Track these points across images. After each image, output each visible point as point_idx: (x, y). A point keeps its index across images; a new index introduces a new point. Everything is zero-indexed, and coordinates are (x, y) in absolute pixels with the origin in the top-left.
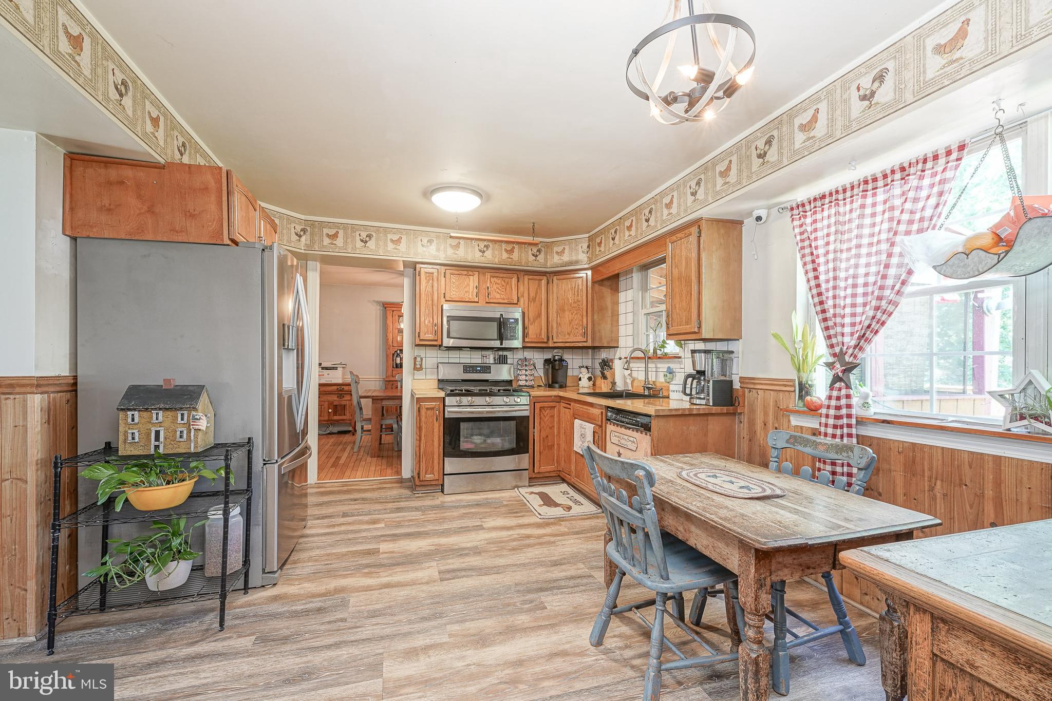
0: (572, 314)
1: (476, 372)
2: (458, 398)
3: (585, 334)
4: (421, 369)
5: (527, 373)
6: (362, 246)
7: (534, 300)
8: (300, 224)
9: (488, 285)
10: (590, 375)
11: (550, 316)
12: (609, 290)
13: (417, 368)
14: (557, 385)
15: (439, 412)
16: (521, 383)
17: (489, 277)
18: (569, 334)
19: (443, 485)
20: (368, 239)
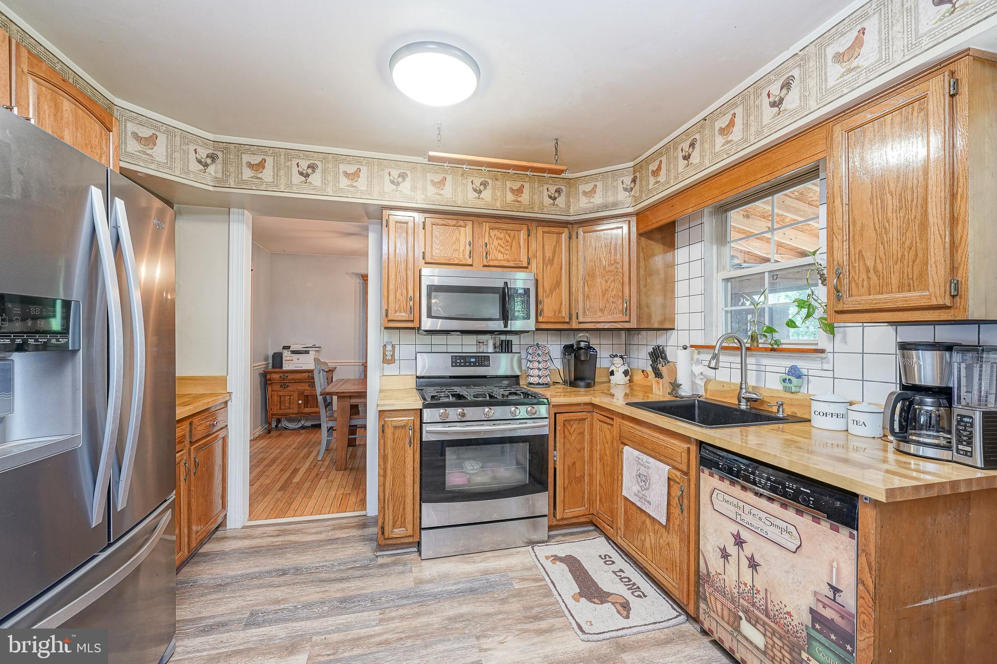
0: (607, 281)
1: (470, 366)
2: (442, 410)
3: (628, 311)
4: (392, 361)
5: (540, 366)
6: (301, 182)
7: (551, 261)
8: (205, 146)
9: (486, 241)
10: (626, 367)
11: (574, 284)
12: (661, 246)
13: (388, 360)
14: (582, 384)
15: (414, 432)
16: (532, 380)
17: (488, 229)
18: (602, 310)
19: (419, 544)
20: (310, 171)
